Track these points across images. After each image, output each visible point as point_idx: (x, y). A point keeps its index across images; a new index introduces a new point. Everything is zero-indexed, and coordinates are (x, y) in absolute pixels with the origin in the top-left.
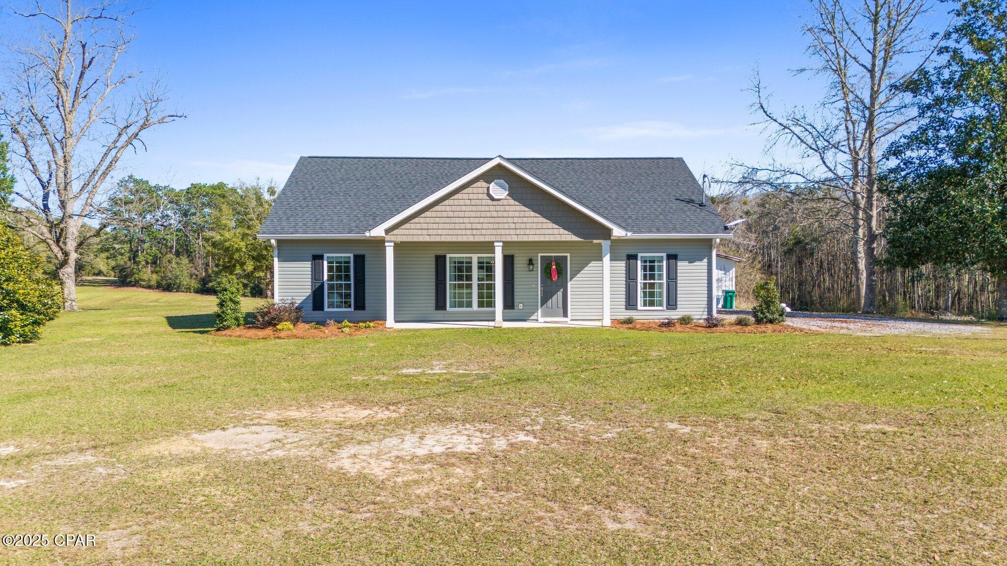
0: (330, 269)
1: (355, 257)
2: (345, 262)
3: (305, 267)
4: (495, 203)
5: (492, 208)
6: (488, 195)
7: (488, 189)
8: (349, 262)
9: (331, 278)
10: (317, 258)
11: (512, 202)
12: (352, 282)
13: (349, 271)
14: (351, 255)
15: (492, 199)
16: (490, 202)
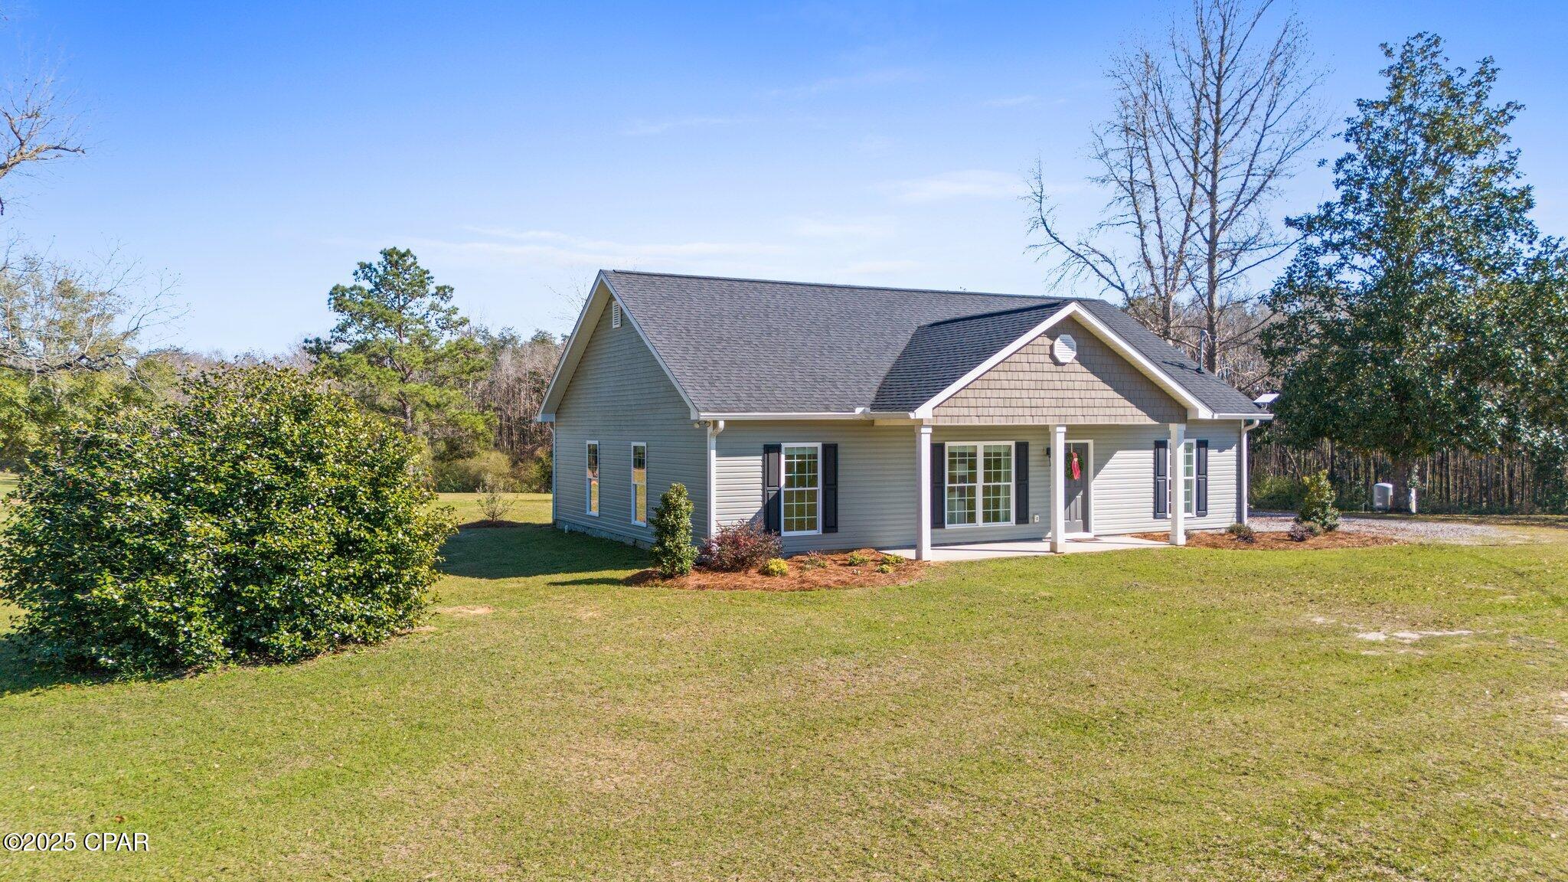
0: (789, 468)
1: (825, 447)
2: (810, 457)
3: (754, 464)
4: (1059, 368)
5: (1056, 376)
6: (1052, 356)
7: (1052, 347)
8: (815, 457)
9: (790, 482)
10: (771, 449)
11: (1078, 367)
12: (819, 487)
13: (815, 471)
14: (819, 445)
15: (1056, 363)
16: (1053, 367)
